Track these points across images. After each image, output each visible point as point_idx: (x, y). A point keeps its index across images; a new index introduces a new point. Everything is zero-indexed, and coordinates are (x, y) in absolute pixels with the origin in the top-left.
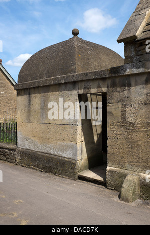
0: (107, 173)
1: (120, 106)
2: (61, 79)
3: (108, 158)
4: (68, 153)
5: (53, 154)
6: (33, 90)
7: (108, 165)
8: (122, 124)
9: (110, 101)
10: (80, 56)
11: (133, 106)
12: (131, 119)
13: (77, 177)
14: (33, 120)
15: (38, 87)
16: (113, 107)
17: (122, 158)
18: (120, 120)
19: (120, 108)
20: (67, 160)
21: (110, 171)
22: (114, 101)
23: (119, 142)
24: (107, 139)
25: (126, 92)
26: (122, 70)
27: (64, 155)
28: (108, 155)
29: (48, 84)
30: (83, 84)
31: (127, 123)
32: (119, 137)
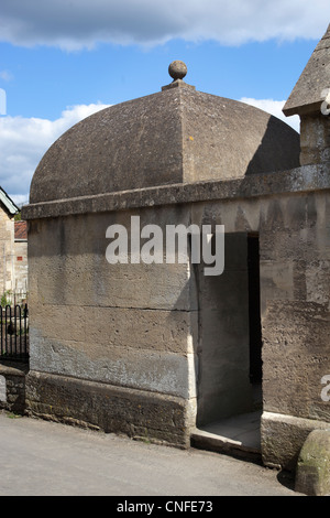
0: (263, 428)
1: (291, 265)
2: (146, 195)
3: (264, 389)
4: (165, 379)
5: (125, 382)
6: (71, 222)
7: (264, 407)
8: (296, 308)
9: (268, 253)
10: (191, 138)
11: (321, 263)
12: (317, 296)
13: (188, 440)
14: (70, 298)
15: (86, 215)
16: (275, 267)
17: (297, 391)
18: (291, 299)
19: (291, 271)
20: (163, 397)
21: (270, 422)
22: (275, 253)
23: (290, 351)
24: (261, 344)
25: (304, 232)
26: (295, 179)
27: (153, 385)
28: (264, 382)
29: (112, 208)
30: (202, 210)
31: (307, 305)
32: (289, 340)
